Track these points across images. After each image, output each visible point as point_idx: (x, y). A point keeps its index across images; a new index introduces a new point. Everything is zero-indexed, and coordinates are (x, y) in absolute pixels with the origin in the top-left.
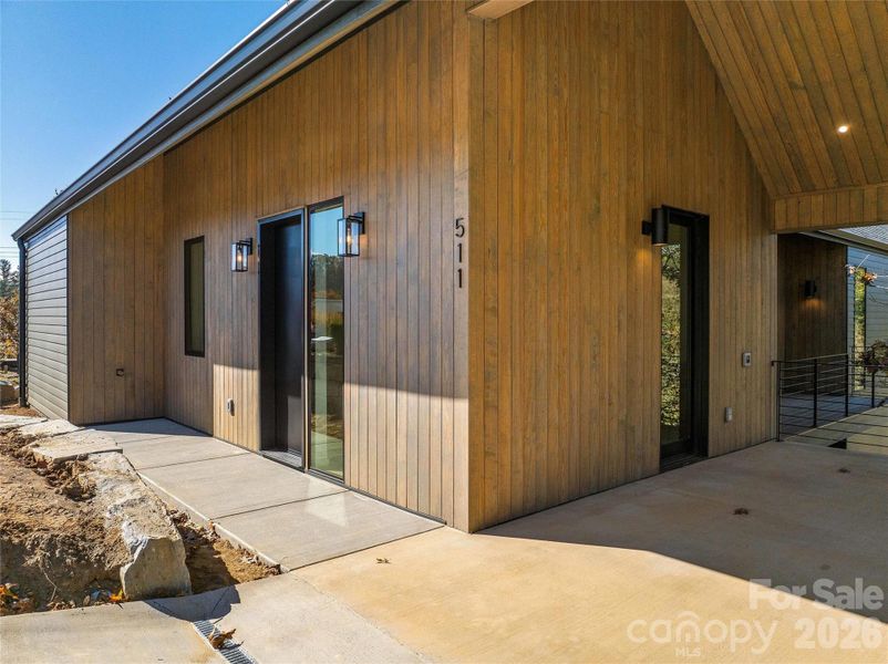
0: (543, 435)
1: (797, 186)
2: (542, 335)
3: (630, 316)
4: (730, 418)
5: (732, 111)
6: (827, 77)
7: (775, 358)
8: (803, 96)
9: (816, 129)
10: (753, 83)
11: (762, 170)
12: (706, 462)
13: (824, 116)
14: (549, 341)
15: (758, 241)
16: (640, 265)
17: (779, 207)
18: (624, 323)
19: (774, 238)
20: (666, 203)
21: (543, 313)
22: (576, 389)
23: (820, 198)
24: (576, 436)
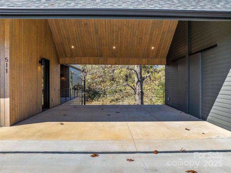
0: (23, 105)
1: (64, 56)
2: (22, 84)
3: (37, 80)
4: (53, 101)
5: (53, 40)
6: (71, 38)
7: (60, 89)
8: (67, 40)
9: (68, 46)
10: (58, 35)
11: (58, 52)
12: (49, 110)
13: (70, 44)
14: (24, 85)
15: (57, 66)
16: (39, 70)
17: (61, 59)
18: (36, 81)
19: (60, 65)
20: (43, 57)
21: (22, 79)
22: (28, 95)
23: (68, 58)
24: (28, 105)
